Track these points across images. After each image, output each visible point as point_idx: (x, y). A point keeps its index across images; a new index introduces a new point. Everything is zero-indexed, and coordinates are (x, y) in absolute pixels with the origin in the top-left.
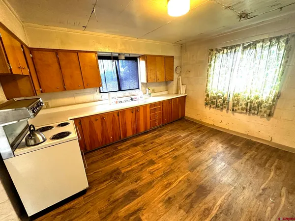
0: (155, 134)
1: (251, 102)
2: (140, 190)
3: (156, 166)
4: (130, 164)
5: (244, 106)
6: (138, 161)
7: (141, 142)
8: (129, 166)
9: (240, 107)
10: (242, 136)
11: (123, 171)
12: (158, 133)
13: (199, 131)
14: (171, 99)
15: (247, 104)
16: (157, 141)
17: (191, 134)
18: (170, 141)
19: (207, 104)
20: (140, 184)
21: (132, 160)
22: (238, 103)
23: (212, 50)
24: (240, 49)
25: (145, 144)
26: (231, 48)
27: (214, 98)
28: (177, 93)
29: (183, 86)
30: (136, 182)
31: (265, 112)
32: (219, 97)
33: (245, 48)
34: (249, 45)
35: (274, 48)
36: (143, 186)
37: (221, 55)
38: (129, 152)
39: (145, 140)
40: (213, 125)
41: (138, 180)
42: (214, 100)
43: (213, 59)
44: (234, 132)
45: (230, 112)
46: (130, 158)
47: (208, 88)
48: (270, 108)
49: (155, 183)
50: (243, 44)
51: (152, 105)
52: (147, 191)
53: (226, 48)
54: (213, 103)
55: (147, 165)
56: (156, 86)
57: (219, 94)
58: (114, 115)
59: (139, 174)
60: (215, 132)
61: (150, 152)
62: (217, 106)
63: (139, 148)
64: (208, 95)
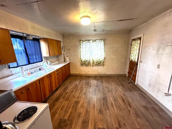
0: (63, 89)
1: (98, 61)
2: (86, 118)
3: (81, 103)
4: (66, 111)
5: (96, 63)
6: (69, 107)
7: (59, 96)
8: (67, 113)
9: (95, 64)
10: (97, 75)
11: (66, 118)
12: (64, 87)
13: (82, 79)
14: (65, 65)
15: (97, 62)
16: (67, 91)
17: (80, 81)
18: (75, 88)
19: (82, 65)
20: (83, 116)
21: (64, 108)
22: (94, 62)
23: (81, 40)
24: (91, 41)
25: (63, 96)
26: (88, 40)
27: (84, 62)
28: (65, 61)
29: (67, 57)
30: (80, 116)
31: (102, 64)
32: (87, 61)
33: (93, 41)
34: (94, 41)
35: (101, 43)
36: (85, 115)
37: (85, 43)
38: (57, 106)
39: (60, 94)
40: (86, 74)
41: (80, 114)
42: (84, 63)
43: (81, 44)
44: (94, 74)
45: (91, 66)
46: (62, 109)
47: (81, 57)
48: (103, 62)
49: (88, 109)
50: (92, 40)
51: (57, 70)
52: (89, 116)
53: (86, 40)
54: (84, 64)
55: (76, 105)
56: (52, 58)
57: (86, 60)
58: (36, 84)
59: (77, 112)
60: (88, 77)
61: (70, 98)
62: (87, 65)
63: (61, 100)
64: (82, 61)
